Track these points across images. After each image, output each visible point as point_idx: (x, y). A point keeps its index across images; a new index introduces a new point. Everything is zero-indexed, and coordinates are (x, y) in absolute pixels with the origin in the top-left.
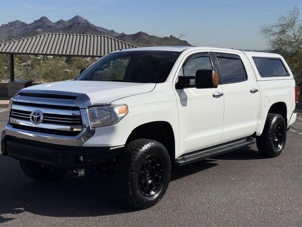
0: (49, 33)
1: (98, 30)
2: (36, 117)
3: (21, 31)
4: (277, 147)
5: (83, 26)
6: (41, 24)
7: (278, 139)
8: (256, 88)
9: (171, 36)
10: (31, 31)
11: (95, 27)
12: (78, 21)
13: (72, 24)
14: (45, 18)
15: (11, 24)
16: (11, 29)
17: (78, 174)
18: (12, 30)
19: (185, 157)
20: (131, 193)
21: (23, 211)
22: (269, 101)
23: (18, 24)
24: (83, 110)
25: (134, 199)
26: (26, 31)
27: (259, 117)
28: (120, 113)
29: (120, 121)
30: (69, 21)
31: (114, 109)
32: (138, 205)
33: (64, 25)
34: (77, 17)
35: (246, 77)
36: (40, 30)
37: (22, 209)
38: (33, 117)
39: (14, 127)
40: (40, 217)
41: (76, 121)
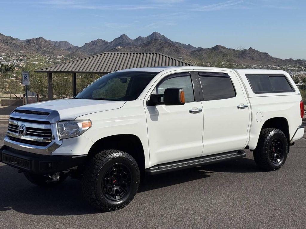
0: (105, 53)
1: (175, 45)
2: (21, 130)
3: (103, 49)
4: (276, 160)
5: (160, 42)
6: (121, 41)
7: (278, 154)
8: (246, 104)
9: (250, 48)
10: (111, 48)
11: (172, 42)
12: (156, 37)
13: (150, 40)
14: (124, 35)
15: (94, 43)
16: (93, 47)
17: (53, 179)
18: (94, 49)
19: (161, 167)
20: (94, 196)
21: (10, 209)
22: (263, 116)
23: (100, 42)
24: (53, 124)
25: (97, 202)
26: (107, 49)
27: (250, 131)
28: (83, 126)
29: (83, 134)
30: (147, 38)
31: (78, 124)
32: (102, 208)
33: (142, 41)
34: (155, 33)
35: (235, 93)
36: (119, 47)
37: (11, 207)
38: (19, 130)
39: (10, 139)
40: (20, 214)
41: (47, 133)
